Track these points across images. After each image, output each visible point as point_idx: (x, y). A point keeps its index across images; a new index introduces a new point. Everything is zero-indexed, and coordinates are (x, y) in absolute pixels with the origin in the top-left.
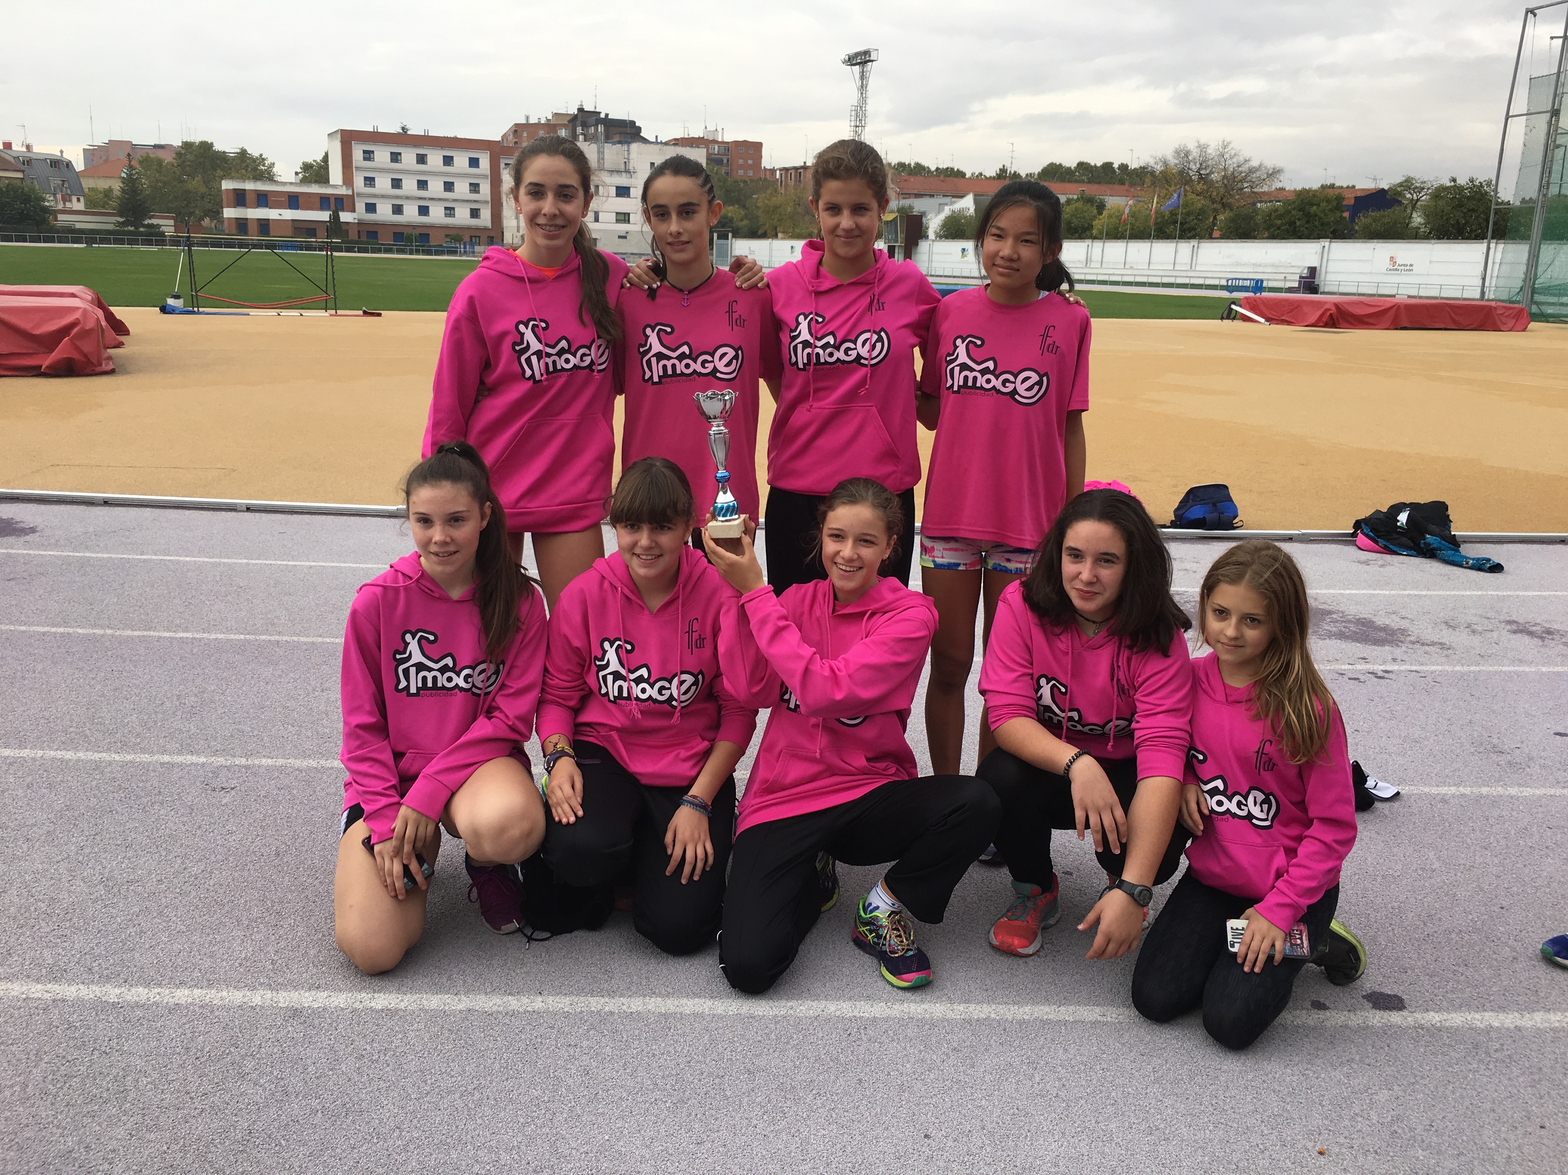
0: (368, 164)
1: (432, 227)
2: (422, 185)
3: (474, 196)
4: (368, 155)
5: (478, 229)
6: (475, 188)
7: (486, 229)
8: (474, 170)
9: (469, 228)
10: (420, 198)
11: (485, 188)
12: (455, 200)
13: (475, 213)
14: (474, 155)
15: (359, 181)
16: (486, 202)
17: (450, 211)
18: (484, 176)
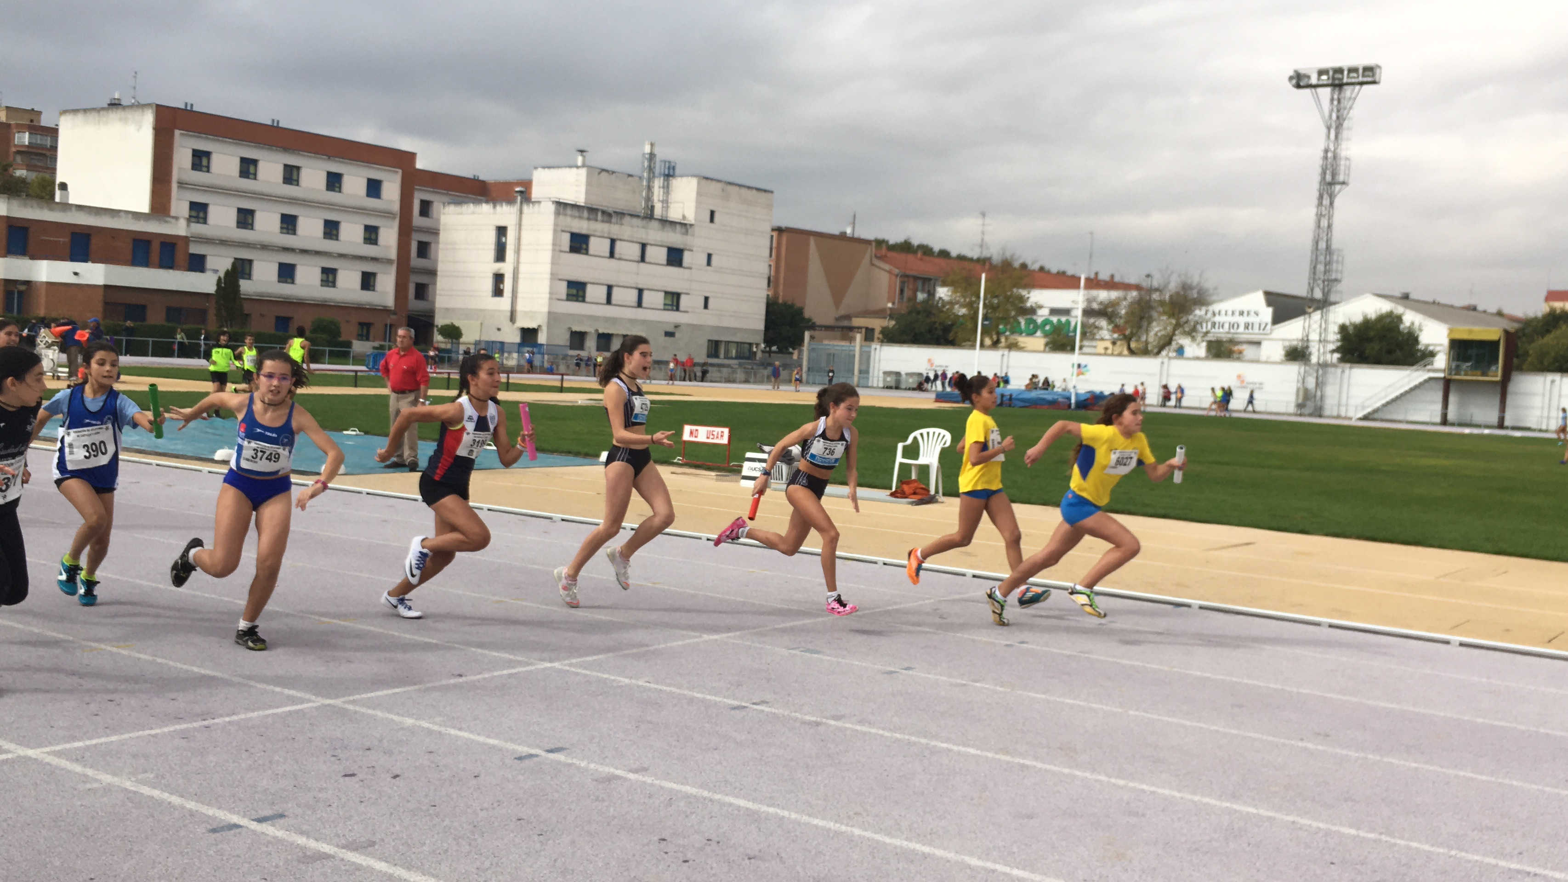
0: (199, 177)
1: (300, 304)
2: (289, 223)
3: (370, 250)
4: (200, 160)
5: (374, 310)
6: (371, 234)
7: (385, 310)
8: (373, 203)
9: (359, 308)
10: (286, 249)
11: (389, 237)
12: (342, 256)
13: (368, 281)
14: (375, 175)
15: (180, 206)
16: (389, 261)
17: (329, 276)
18: (387, 214)
